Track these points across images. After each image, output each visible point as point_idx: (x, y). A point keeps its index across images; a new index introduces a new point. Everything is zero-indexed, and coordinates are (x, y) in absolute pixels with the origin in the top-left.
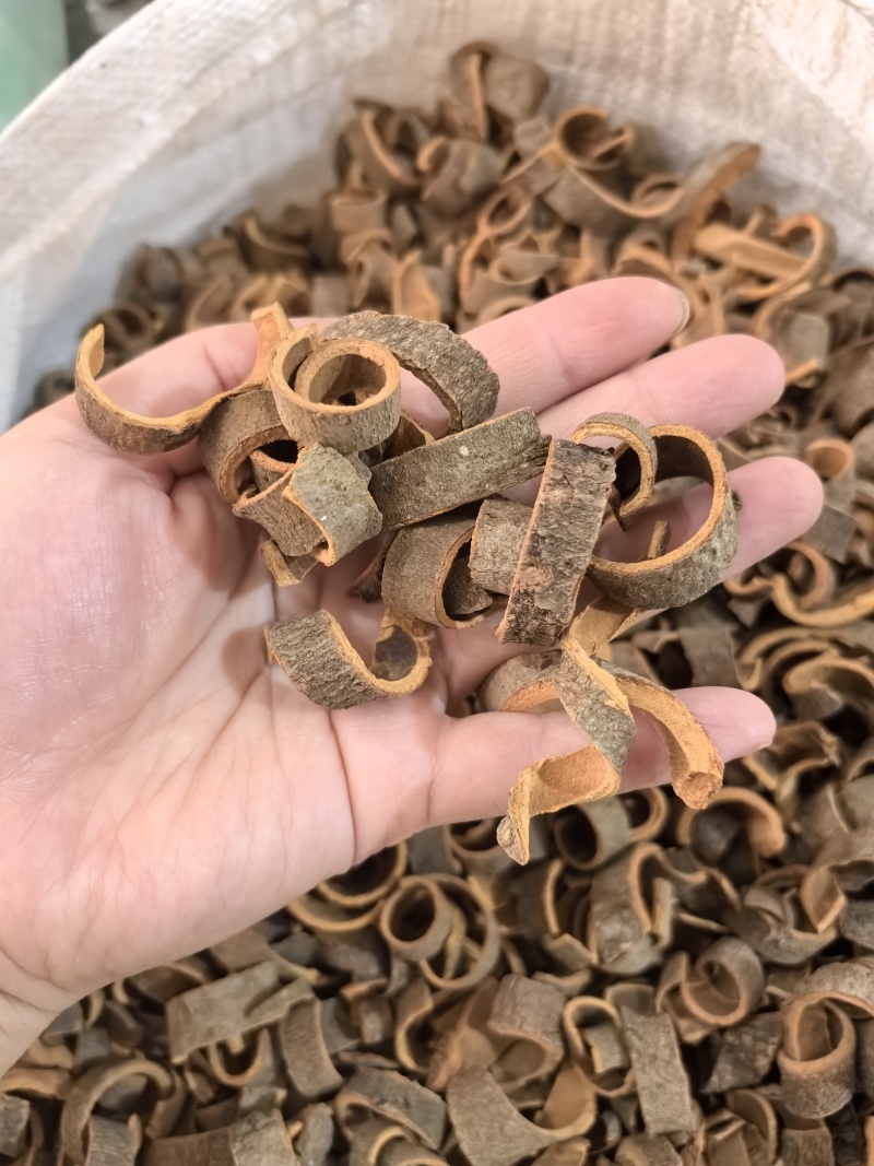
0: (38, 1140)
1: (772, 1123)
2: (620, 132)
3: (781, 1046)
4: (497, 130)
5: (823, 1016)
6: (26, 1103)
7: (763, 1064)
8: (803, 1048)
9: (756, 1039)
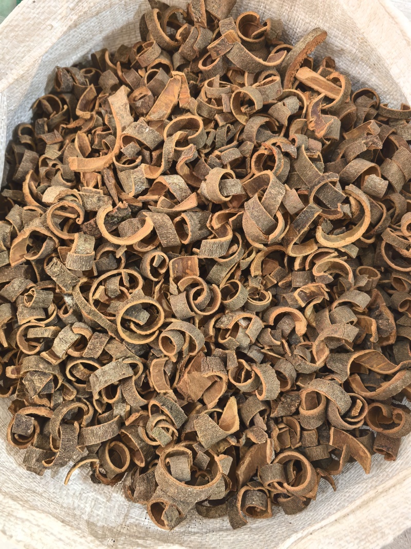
0: (38, 431)
1: (299, 429)
2: (265, 24)
3: (300, 404)
4: (212, 22)
5: (315, 395)
6: (33, 418)
7: (293, 409)
8: (306, 406)
9: (292, 400)
